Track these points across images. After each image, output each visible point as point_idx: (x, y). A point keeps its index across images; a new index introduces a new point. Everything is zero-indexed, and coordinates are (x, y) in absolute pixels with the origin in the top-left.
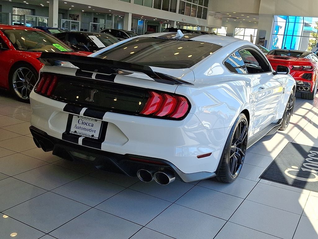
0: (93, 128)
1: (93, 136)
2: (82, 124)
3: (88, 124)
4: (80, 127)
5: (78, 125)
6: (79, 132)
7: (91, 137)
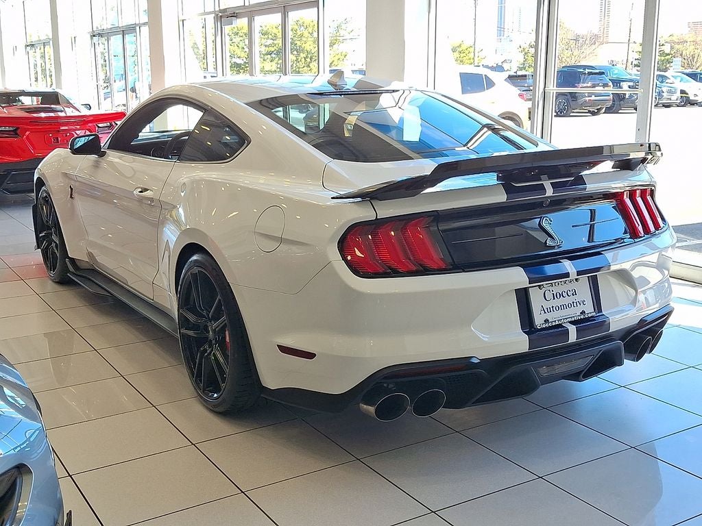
0: (577, 298)
1: (583, 313)
2: (554, 299)
3: (565, 294)
4: (553, 307)
5: (547, 305)
6: (554, 317)
7: (582, 317)
